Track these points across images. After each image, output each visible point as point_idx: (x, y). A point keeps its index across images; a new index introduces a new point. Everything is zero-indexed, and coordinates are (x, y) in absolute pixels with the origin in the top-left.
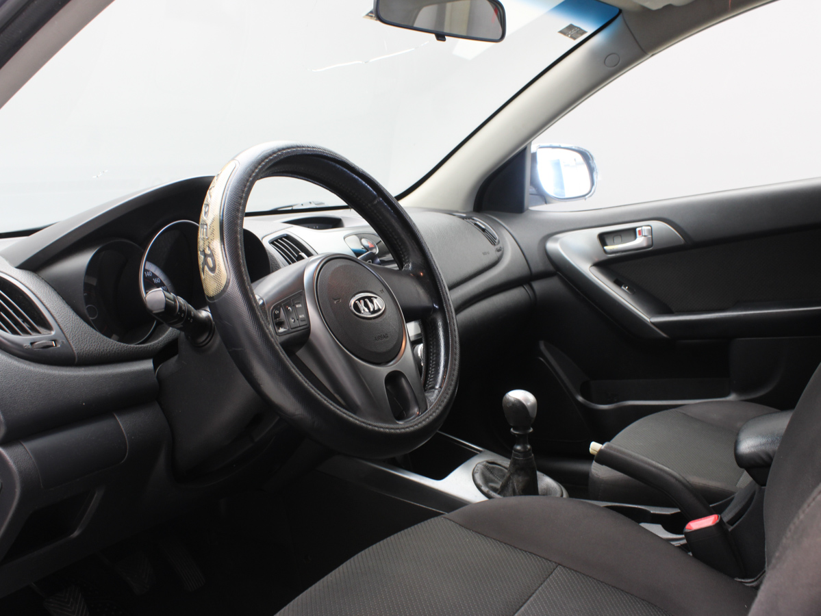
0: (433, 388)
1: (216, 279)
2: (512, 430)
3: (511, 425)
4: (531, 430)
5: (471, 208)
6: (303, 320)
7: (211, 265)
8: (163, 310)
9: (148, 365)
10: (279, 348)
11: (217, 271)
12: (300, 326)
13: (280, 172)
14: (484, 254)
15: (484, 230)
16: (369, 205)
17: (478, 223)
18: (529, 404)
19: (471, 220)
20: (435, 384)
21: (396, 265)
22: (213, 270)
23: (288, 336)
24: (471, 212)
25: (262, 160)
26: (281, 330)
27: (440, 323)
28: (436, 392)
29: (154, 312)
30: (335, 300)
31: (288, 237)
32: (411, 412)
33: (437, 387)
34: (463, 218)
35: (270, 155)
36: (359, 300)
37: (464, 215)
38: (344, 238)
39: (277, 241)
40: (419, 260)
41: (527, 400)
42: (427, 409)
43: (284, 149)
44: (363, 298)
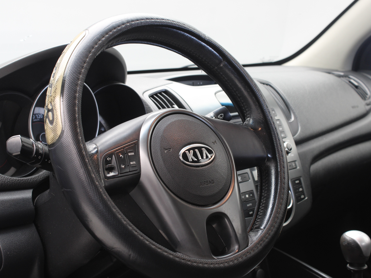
0: (259, 228)
1: (54, 130)
2: (348, 265)
3: (348, 261)
4: (366, 267)
5: (349, 67)
6: (133, 166)
7: (51, 118)
8: (19, 153)
9: (28, 194)
10: (102, 190)
11: (54, 124)
12: (130, 172)
13: (133, 40)
14: (353, 107)
15: (357, 87)
16: (216, 68)
17: (352, 81)
18: (363, 244)
19: (347, 78)
20: (261, 225)
21: (240, 120)
22: (52, 122)
23: (117, 179)
24: (349, 71)
25: (110, 30)
26: (111, 174)
27: (273, 172)
28: (260, 231)
29: (14, 154)
30: (166, 149)
31: (166, 92)
32: (232, 249)
33: (262, 228)
34: (339, 76)
35: (119, 26)
36: (189, 150)
37: (342, 74)
38: (215, 94)
39: (156, 94)
40: (259, 116)
41: (362, 241)
42: (247, 246)
43: (133, 21)
44: (193, 149)
